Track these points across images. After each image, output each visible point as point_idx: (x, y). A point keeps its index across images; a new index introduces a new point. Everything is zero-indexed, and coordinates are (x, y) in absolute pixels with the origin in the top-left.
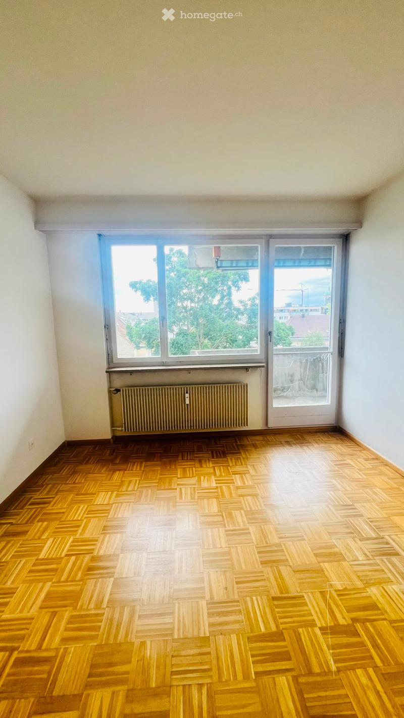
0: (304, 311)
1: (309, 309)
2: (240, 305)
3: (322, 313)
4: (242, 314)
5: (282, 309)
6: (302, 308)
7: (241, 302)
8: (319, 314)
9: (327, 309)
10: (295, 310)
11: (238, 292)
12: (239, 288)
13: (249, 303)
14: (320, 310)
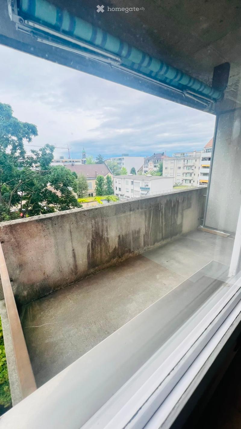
0: (72, 162)
1: (75, 160)
2: (33, 154)
3: (82, 163)
4: (36, 162)
5: (58, 160)
6: (70, 160)
7: (33, 152)
8: (80, 163)
9: (86, 161)
10: (66, 161)
11: (30, 142)
12: (30, 140)
13: (41, 153)
14: (81, 161)
